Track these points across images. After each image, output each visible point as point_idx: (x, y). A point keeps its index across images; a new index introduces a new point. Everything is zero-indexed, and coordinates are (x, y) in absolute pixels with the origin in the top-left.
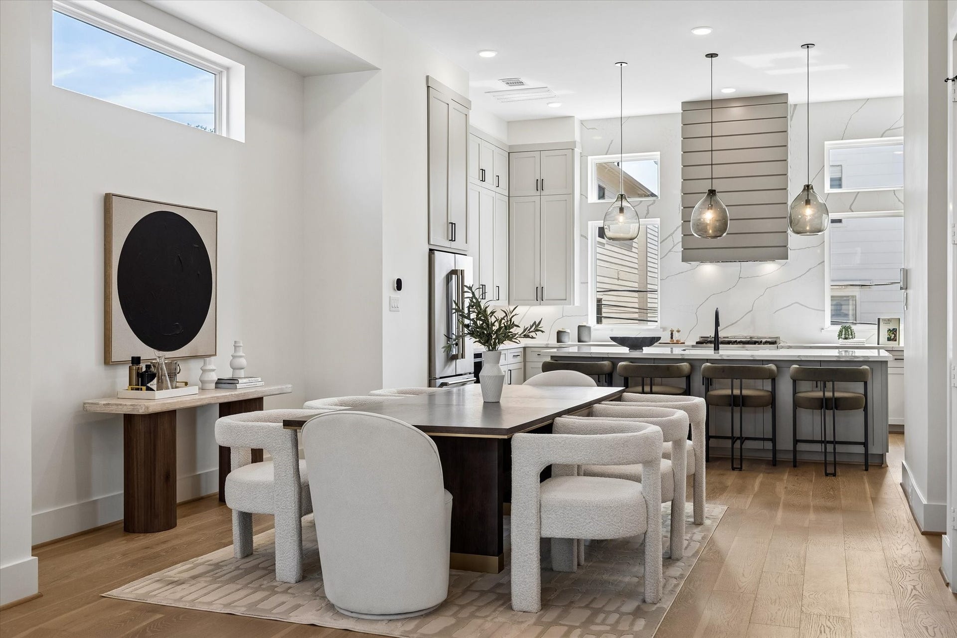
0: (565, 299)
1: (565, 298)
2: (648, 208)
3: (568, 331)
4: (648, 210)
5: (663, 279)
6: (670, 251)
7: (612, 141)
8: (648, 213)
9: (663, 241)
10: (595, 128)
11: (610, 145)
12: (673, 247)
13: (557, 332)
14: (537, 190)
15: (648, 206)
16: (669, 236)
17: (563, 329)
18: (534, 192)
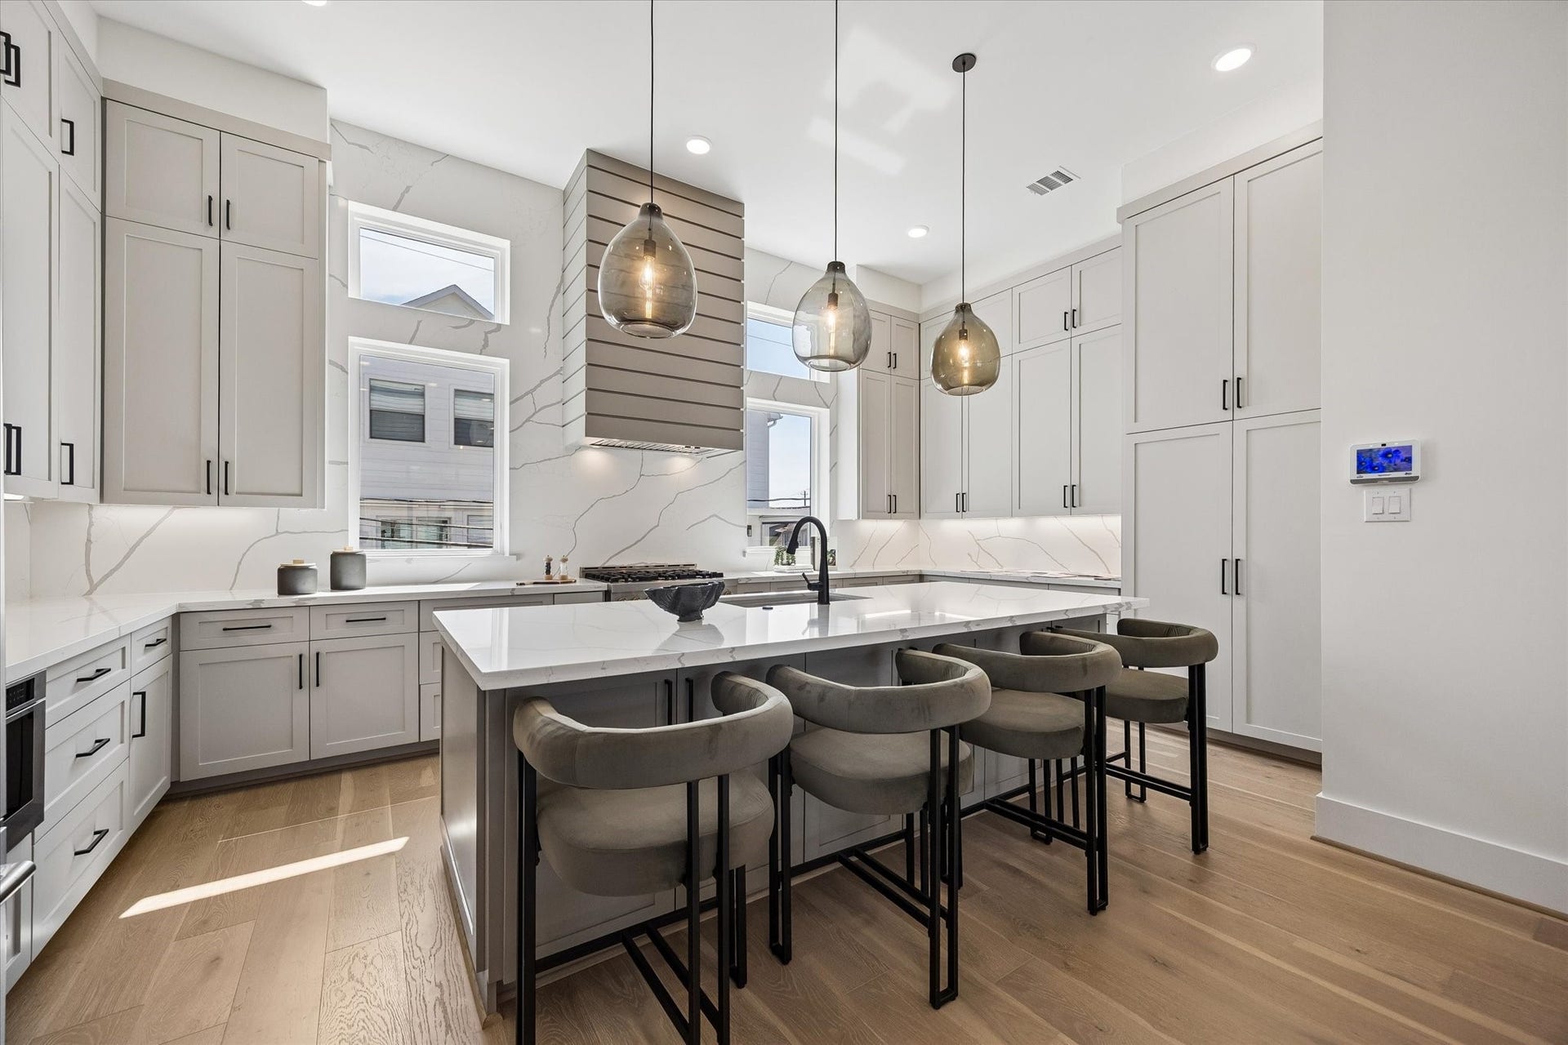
0: (302, 492)
1: (297, 491)
2: (486, 336)
3: (313, 565)
4: (486, 340)
5: (515, 469)
6: (528, 420)
7: (408, 189)
8: (486, 345)
9: (517, 400)
10: (366, 148)
11: (403, 195)
12: (534, 414)
13: (280, 571)
14: (210, 223)
15: (486, 333)
16: (527, 394)
17: (295, 562)
18: (201, 226)
